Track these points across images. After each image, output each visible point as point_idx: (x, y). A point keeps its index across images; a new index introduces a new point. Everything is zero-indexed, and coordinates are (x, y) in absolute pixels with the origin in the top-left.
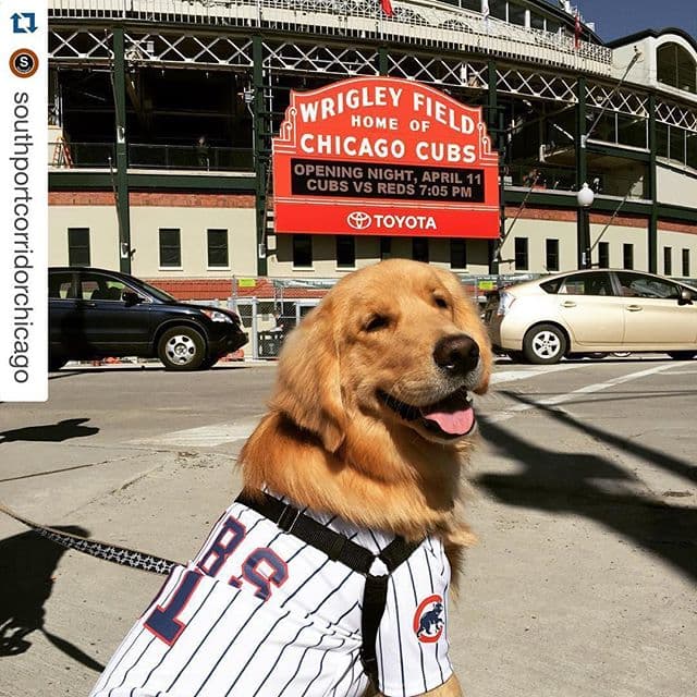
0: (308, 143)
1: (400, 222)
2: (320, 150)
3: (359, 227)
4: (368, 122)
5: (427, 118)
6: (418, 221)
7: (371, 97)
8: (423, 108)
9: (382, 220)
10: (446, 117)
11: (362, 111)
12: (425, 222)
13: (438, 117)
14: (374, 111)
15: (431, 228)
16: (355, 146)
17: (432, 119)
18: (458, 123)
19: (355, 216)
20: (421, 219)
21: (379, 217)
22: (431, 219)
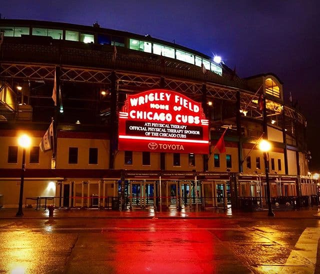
0: (133, 114)
1: (169, 147)
2: (138, 117)
3: (153, 148)
4: (157, 106)
5: (180, 106)
6: (177, 147)
7: (159, 97)
8: (179, 102)
9: (162, 146)
10: (188, 106)
11: (155, 102)
12: (179, 147)
13: (185, 106)
14: (160, 103)
15: (182, 149)
16: (152, 116)
17: (182, 106)
18: (193, 108)
19: (151, 144)
20: (178, 146)
21: (161, 145)
22: (182, 146)
